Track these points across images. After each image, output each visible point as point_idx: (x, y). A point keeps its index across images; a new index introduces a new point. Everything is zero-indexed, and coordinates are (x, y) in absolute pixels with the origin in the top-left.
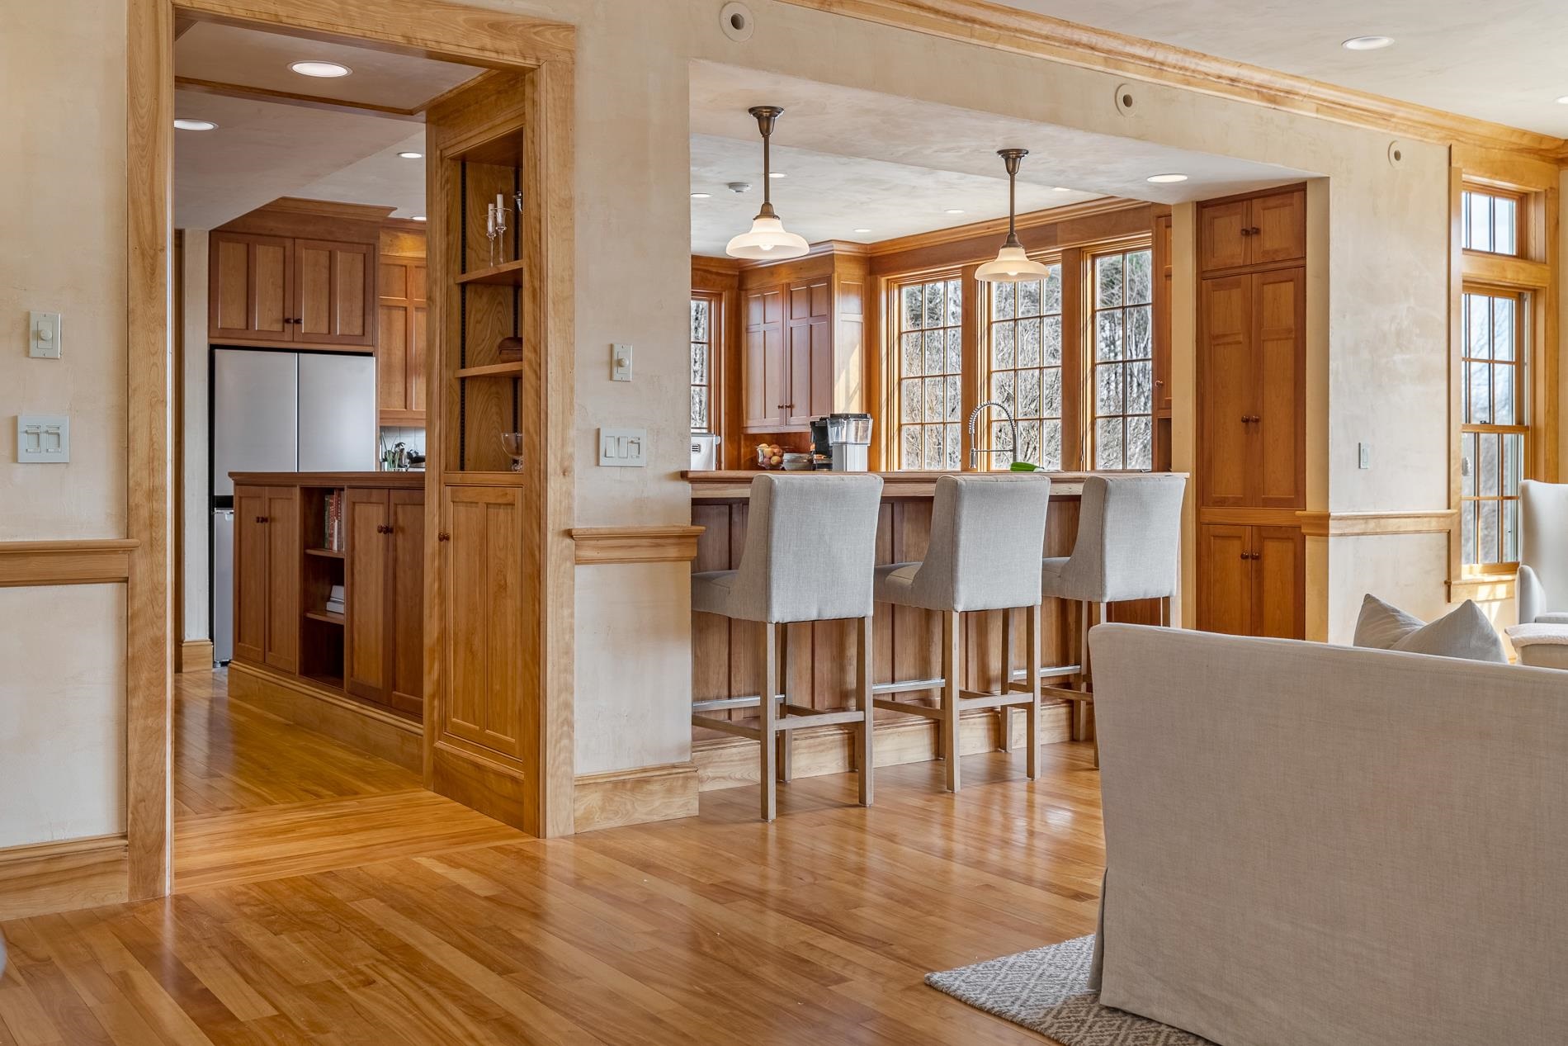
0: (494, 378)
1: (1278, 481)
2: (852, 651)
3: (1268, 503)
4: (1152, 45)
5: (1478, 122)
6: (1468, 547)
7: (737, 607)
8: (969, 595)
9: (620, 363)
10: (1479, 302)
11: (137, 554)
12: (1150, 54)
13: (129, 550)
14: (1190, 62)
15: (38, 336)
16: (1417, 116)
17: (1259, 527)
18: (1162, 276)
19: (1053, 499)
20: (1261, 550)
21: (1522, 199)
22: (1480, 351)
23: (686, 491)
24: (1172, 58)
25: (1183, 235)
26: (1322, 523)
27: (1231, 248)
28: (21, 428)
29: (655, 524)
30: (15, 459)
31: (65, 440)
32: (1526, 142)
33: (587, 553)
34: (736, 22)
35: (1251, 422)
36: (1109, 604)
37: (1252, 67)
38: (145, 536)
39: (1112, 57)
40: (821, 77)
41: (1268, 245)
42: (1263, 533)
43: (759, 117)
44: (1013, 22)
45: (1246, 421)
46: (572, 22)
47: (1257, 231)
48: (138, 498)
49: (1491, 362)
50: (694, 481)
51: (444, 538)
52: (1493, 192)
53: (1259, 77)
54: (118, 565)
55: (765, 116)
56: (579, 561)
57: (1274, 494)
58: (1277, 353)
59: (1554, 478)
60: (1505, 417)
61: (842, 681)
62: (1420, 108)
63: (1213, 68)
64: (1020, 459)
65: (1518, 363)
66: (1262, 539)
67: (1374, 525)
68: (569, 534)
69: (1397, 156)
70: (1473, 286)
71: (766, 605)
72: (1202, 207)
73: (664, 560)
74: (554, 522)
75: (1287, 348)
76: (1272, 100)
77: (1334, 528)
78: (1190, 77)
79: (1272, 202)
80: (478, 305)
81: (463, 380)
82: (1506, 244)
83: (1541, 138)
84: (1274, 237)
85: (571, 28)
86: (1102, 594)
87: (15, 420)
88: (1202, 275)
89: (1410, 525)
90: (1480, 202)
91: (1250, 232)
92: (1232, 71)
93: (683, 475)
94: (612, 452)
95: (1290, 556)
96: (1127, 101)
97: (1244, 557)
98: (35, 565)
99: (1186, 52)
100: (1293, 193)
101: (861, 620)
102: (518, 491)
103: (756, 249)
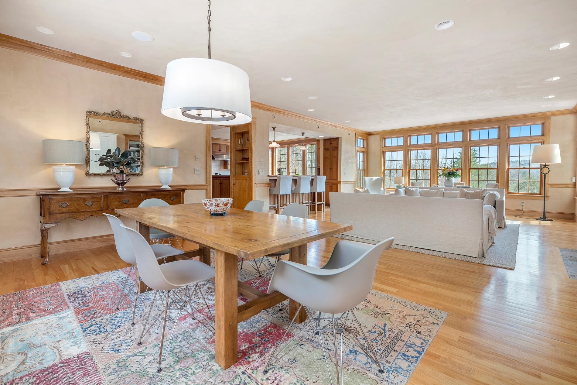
0: (240, 163)
1: (335, 177)
2: (285, 199)
3: (333, 180)
4: (322, 120)
5: (359, 130)
6: (357, 186)
7: (275, 193)
8: (302, 192)
9: (261, 161)
10: (358, 153)
11: (208, 186)
12: (321, 121)
13: (207, 185)
14: (326, 122)
15: (197, 158)
16: (352, 129)
17: (332, 183)
18: (318, 149)
19: (311, 179)
20: (332, 186)
21: (364, 140)
22: (358, 160)
23: (269, 178)
24: (324, 122)
25: (322, 143)
26: (340, 182)
27: (328, 146)
28: (195, 170)
29: (265, 182)
30: (194, 174)
31: (200, 171)
32: (364, 132)
33: (257, 186)
34: (274, 117)
35: (331, 169)
36: (317, 193)
37: (333, 123)
38: (209, 183)
39: (317, 122)
40: (283, 124)
41: (333, 146)
42: (333, 184)
43: (273, 128)
44: (306, 117)
45: (330, 169)
46: (256, 117)
47: (332, 144)
48: (208, 179)
49: (360, 161)
50: (270, 177)
51: (234, 184)
52: (360, 139)
53: (334, 124)
54: (206, 187)
55: (274, 128)
56: (257, 187)
57: (334, 179)
58: (334, 160)
59: (367, 176)
60: (361, 168)
61: (284, 203)
62: (352, 128)
63: (329, 123)
64: (296, 174)
65: (363, 161)
66: (332, 184)
67: (346, 182)
68: (256, 183)
69: (349, 134)
70: (358, 151)
71: (279, 193)
72: (324, 140)
73: (266, 187)
74: (254, 182)
75: (336, 159)
76: (335, 127)
77: (342, 183)
78: (326, 124)
79: (334, 140)
80: (238, 153)
81: (236, 163)
82: (362, 146)
83: (366, 132)
84: (334, 145)
85: (256, 118)
86: (316, 191)
87: (194, 169)
88: (324, 149)
89: (350, 182)
90: (359, 140)
91: (331, 144)
92: (330, 123)
93: (268, 176)
94: (260, 173)
95: (336, 187)
96: (318, 127)
97: (330, 187)
98: (196, 187)
99: (326, 121)
100: (337, 139)
101: (290, 194)
102: (248, 178)
103: (273, 146)
